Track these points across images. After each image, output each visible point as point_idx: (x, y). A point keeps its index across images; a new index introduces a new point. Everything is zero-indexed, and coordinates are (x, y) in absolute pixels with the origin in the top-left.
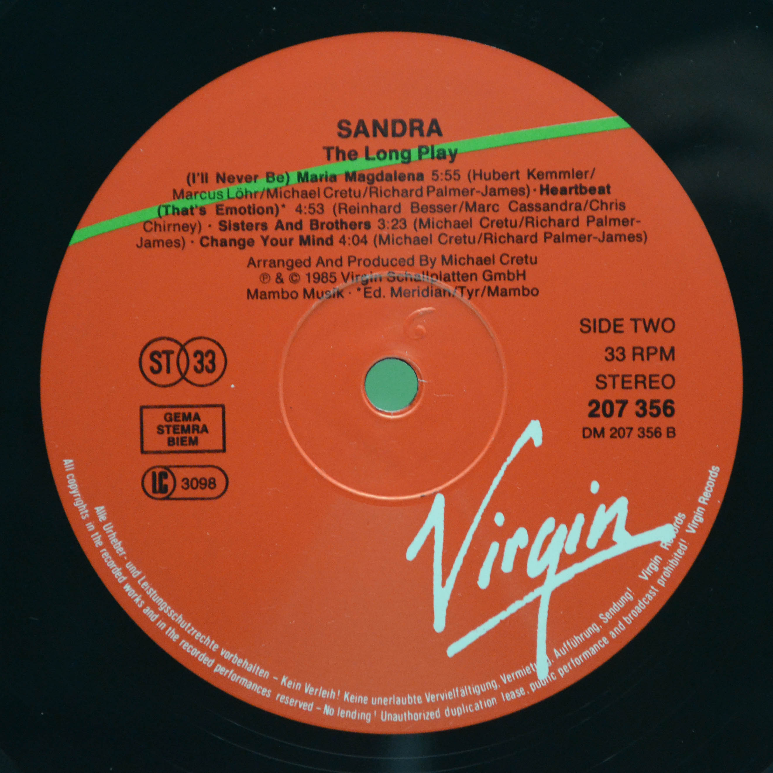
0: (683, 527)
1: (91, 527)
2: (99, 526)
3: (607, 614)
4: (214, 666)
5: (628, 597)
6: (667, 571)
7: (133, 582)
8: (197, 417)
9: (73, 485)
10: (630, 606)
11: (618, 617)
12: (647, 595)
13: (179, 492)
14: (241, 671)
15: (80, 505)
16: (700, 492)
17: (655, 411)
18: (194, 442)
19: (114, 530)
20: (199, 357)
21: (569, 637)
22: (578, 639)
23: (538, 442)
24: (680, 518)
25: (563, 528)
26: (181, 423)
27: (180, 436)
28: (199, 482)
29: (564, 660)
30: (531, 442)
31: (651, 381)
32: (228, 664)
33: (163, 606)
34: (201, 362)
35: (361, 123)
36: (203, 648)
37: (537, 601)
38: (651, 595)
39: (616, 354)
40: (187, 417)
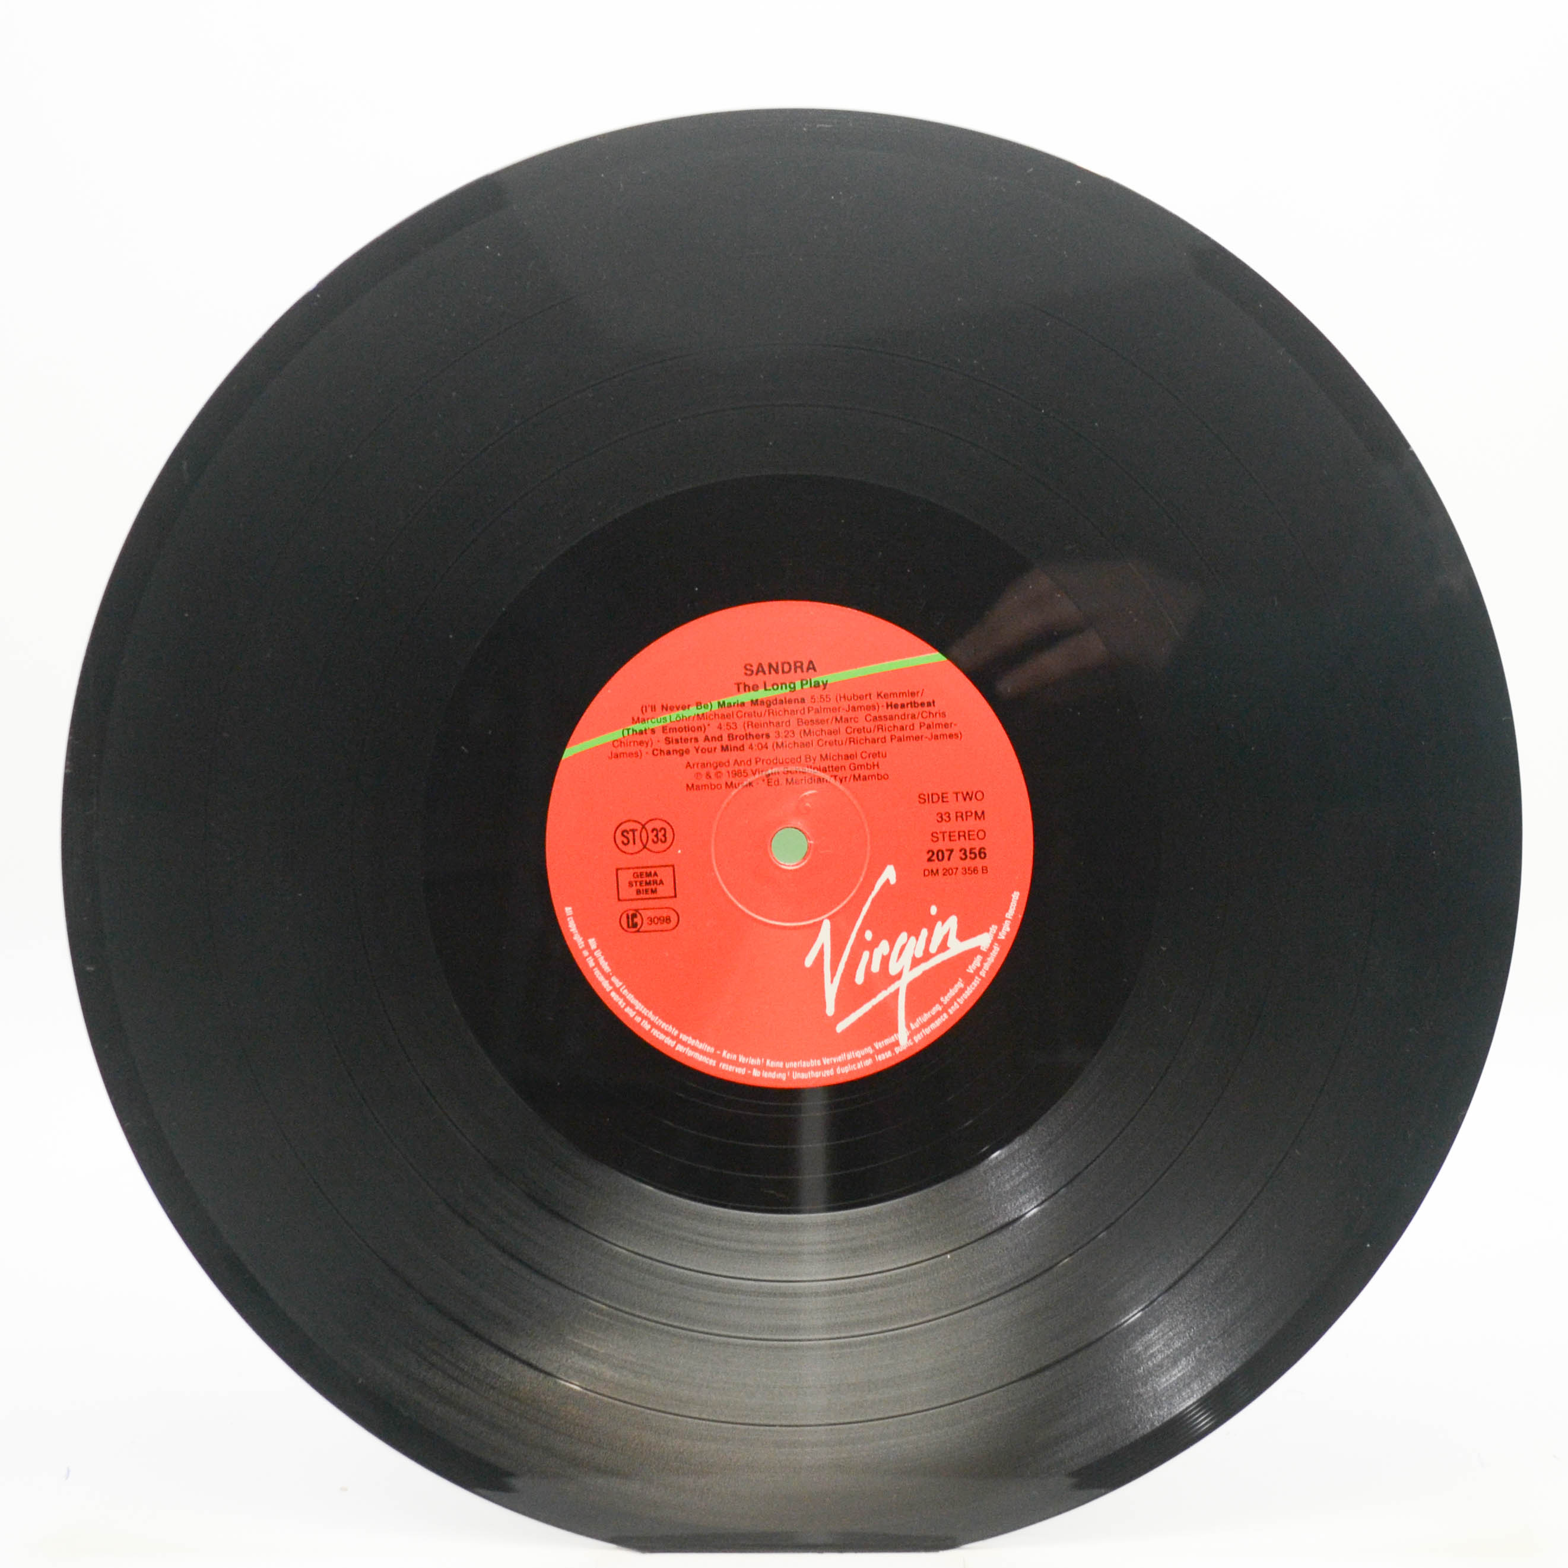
0: (996, 935)
1: (586, 953)
2: (591, 953)
3: (946, 998)
4: (676, 1045)
5: (960, 984)
6: (987, 966)
7: (617, 990)
8: (656, 874)
9: (572, 926)
10: (962, 991)
11: (954, 999)
12: (973, 983)
13: (645, 927)
14: (694, 1049)
15: (578, 939)
16: (1007, 910)
17: (973, 856)
18: (654, 891)
19: (602, 954)
20: (655, 832)
21: (921, 1014)
22: (926, 1016)
23: (893, 881)
24: (994, 928)
25: (913, 939)
26: (644, 879)
27: (644, 888)
28: (659, 919)
29: (918, 1031)
30: (888, 881)
31: (969, 835)
32: (685, 1044)
33: (639, 1006)
34: (656, 836)
35: (760, 665)
36: (667, 1034)
37: (897, 991)
38: (976, 982)
39: (944, 817)
40: (649, 875)
